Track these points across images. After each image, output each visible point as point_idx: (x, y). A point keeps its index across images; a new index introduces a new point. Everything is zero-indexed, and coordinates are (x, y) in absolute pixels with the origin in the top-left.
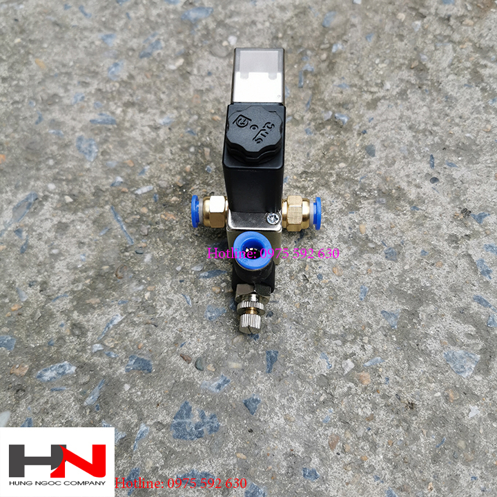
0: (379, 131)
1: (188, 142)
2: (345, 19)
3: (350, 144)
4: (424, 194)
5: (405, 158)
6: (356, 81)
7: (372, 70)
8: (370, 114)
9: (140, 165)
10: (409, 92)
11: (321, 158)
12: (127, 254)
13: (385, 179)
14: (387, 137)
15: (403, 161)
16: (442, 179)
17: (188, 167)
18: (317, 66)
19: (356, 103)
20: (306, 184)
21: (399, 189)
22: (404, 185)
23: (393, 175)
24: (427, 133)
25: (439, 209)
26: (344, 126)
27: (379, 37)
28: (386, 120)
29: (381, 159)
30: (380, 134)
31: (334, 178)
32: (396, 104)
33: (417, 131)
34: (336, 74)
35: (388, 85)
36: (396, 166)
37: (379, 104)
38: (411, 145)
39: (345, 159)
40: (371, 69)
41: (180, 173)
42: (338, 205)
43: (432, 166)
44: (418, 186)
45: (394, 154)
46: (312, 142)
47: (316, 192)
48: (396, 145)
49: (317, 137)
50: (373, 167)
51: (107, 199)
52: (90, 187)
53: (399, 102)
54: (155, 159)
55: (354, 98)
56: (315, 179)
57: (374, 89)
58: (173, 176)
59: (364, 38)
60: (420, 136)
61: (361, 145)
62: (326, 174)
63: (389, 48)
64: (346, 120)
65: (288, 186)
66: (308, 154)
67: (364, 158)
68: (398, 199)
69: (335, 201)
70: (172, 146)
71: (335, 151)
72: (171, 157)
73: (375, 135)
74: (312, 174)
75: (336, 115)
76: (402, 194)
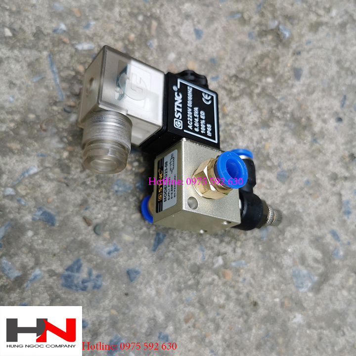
1: (139, 8)
3: (283, 61)
4: (326, 130)
5: (323, 90)
9: (87, 17)
10: (348, 26)
12: (55, 108)
13: (300, 106)
14: (316, 64)
16: (345, 121)
17: (132, 36)
20: (234, 88)
21: (309, 119)
22: (314, 116)
23: (309, 104)
24: (349, 73)
25: (333, 147)
26: (284, 41)
28: (321, 48)
29: (304, 85)
31: (258, 90)
32: (334, 35)
33: (342, 68)
36: (314, 96)
37: (320, 29)
38: (333, 79)
39: (274, 75)
41: (123, 40)
42: (254, 118)
43: (342, 106)
44: (325, 121)
45: (316, 84)
46: (251, 47)
48: (321, 75)
49: (257, 43)
50: (295, 90)
51: (46, 44)
52: (32, 25)
53: (337, 33)
54: (103, 16)
55: (302, 15)
56: (242, 86)
57: (321, 12)
58: (116, 40)
60: (343, 73)
61: (292, 66)
62: (252, 84)
64: (287, 34)
66: (244, 59)
68: (305, 128)
70: (122, 8)
71: (267, 64)
72: (118, 19)
74: (242, 80)
75: (281, 27)
76: (308, 125)
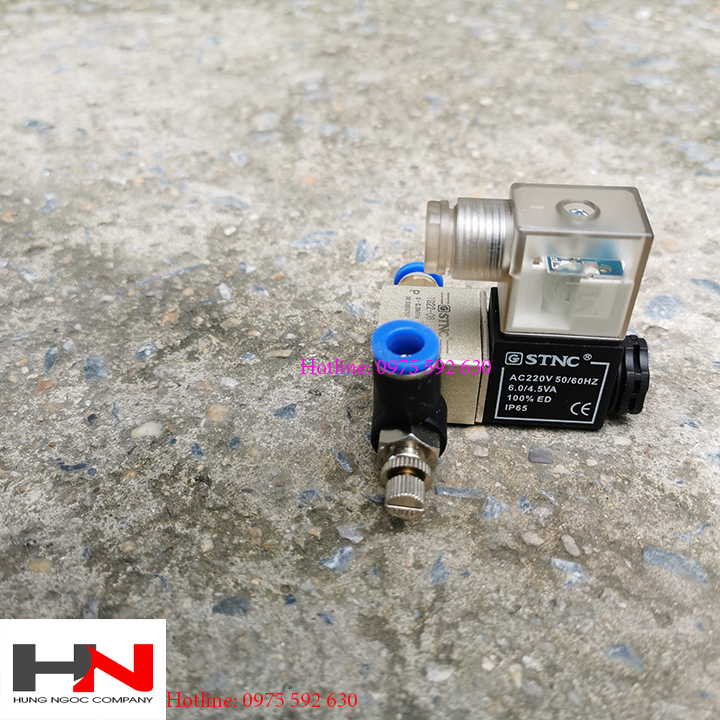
0: (290, 633)
2: (688, 602)
6: (458, 603)
7: (499, 646)
8: (345, 621)
11: (236, 513)
15: (185, 673)
18: (505, 526)
19: (385, 594)
27: (632, 680)
30: (279, 633)
34: (478, 562)
35: (440, 675)
40: (502, 642)
47: (155, 497)
59: (617, 639)
63: (588, 702)
65: (184, 457)
67: (217, 588)
69: (124, 526)
73: (279, 623)
